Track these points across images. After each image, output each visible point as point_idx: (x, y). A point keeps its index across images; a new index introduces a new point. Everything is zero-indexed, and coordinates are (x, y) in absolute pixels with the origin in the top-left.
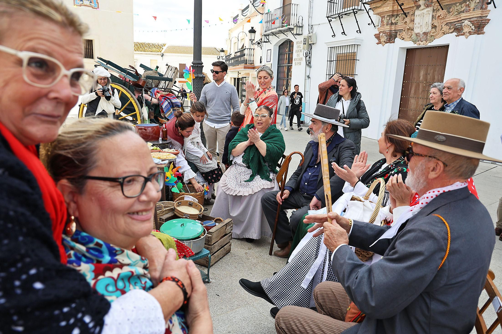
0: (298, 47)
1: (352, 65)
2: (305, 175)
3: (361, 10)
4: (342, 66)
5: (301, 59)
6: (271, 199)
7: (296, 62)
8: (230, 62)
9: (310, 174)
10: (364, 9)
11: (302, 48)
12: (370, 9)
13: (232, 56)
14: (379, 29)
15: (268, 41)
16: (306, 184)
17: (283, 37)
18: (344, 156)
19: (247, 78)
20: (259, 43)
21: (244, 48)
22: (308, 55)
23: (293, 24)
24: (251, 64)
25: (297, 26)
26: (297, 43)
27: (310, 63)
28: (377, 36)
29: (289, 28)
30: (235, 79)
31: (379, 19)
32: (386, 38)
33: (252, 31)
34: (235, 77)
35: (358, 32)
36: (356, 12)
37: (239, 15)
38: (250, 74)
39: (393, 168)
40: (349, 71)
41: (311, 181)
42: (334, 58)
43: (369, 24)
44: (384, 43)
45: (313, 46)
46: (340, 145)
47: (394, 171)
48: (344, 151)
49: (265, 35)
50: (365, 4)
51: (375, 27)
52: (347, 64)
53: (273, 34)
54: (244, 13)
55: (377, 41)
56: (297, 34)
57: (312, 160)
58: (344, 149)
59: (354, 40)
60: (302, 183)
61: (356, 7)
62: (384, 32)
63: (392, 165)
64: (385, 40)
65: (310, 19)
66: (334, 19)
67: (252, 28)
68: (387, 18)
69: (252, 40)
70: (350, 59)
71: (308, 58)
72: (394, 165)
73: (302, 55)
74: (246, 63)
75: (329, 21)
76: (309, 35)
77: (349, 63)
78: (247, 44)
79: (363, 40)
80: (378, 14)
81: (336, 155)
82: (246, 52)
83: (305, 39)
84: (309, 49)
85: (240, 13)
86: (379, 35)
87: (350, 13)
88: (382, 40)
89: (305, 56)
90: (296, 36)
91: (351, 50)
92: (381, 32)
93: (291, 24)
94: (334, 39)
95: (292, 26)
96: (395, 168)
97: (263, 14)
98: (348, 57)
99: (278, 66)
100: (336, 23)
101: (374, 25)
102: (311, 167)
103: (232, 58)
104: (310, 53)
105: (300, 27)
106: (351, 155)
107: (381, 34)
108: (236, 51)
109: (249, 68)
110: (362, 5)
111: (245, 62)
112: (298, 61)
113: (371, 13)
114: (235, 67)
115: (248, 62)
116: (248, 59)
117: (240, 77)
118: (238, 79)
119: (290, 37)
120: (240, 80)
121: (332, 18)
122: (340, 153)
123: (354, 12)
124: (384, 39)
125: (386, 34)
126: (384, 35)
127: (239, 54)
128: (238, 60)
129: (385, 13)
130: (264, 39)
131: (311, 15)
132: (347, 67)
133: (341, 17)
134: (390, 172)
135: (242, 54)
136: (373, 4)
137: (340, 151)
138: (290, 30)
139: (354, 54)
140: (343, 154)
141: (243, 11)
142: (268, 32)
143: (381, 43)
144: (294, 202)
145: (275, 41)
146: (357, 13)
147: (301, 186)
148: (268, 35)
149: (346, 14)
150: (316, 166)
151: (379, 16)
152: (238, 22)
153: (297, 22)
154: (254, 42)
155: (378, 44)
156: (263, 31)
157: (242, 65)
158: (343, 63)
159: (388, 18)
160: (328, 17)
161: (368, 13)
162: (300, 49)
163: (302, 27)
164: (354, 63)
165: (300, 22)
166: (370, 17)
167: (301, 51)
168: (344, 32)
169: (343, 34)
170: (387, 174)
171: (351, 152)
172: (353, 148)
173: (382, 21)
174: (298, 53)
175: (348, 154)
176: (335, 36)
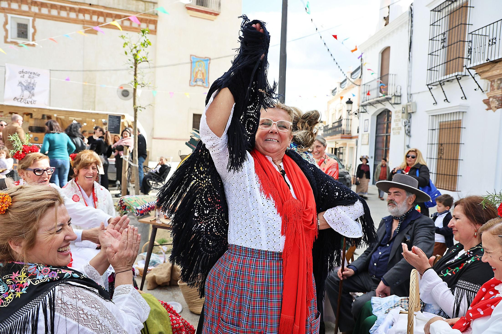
0: (397, 116)
1: (457, 133)
2: (375, 254)
3: (465, 75)
4: (446, 134)
5: (400, 128)
6: (334, 279)
7: (395, 131)
8: (328, 133)
9: (380, 253)
10: (469, 74)
11: (400, 117)
12: (476, 74)
13: (330, 126)
14: (489, 94)
15: (365, 111)
16: (375, 264)
17: (380, 107)
18: (418, 235)
19: (344, 148)
20: (356, 114)
21: (342, 118)
22: (408, 124)
23: (391, 94)
24: (349, 134)
25: (395, 95)
26: (396, 112)
27: (409, 132)
28: (487, 102)
29: (387, 98)
30: (332, 149)
31: (488, 84)
32: (497, 103)
33: (350, 102)
34: (332, 147)
35: (463, 98)
36: (459, 78)
37: (337, 88)
38: (348, 143)
39: (470, 256)
40: (453, 140)
41: (381, 261)
42: (437, 126)
43: (475, 90)
44: (495, 109)
45: (413, 115)
46: (416, 222)
47: (470, 261)
48: (420, 229)
49: (362, 106)
50: (469, 70)
51: (483, 92)
52: (451, 133)
53: (370, 104)
54: (342, 85)
55: (486, 107)
56: (395, 104)
57: (385, 237)
58: (420, 227)
59: (458, 107)
60: (371, 263)
61: (460, 73)
62: (494, 97)
63: (469, 252)
64: (497, 105)
65: (409, 88)
66: (435, 87)
67: (350, 99)
68: (497, 81)
69: (349, 111)
70: (454, 127)
71: (407, 127)
72: (472, 252)
73: (401, 124)
74: (344, 134)
75: (430, 89)
76: (408, 104)
77: (454, 131)
78: (345, 115)
79: (469, 107)
80: (486, 78)
81: (411, 233)
82: (344, 122)
83: (404, 109)
84: (409, 118)
85: (338, 86)
86: (488, 101)
87: (453, 80)
88: (493, 105)
89: (404, 125)
90: (395, 106)
91: (455, 118)
92: (490, 97)
93: (388, 94)
94: (435, 107)
95: (389, 96)
96: (472, 257)
97: (359, 86)
98: (452, 125)
99: (376, 136)
100: (437, 91)
101: (482, 90)
102: (383, 246)
103: (330, 129)
104: (409, 122)
105: (398, 96)
106: (428, 234)
107: (491, 99)
108: (334, 122)
109: (346, 138)
110: (467, 70)
111: (343, 132)
112: (397, 131)
113: (478, 78)
114: (332, 137)
115: (345, 132)
116: (345, 130)
117: (337, 147)
118: (336, 149)
119: (388, 106)
120: (337, 150)
121: (433, 86)
122: (415, 231)
123: (457, 79)
124: (495, 103)
125: (497, 99)
126: (494, 100)
127: (336, 124)
128: (336, 130)
129: (495, 76)
130: (361, 109)
131: (410, 84)
132: (451, 135)
133: (442, 84)
134: (466, 261)
135: (340, 124)
136: (479, 69)
137: (415, 228)
138: (388, 99)
139: (459, 122)
140: (417, 232)
141: (341, 83)
142: (365, 103)
143: (491, 109)
144: (362, 285)
145: (373, 111)
146: (461, 79)
147: (369, 267)
148: (366, 105)
149: (448, 81)
150: (388, 245)
151: (488, 81)
152: (336, 94)
153: (395, 91)
154: (350, 112)
155: (487, 110)
156: (361, 102)
157: (339, 135)
158: (446, 132)
159: (499, 82)
160: (428, 85)
161: (474, 78)
162: (399, 118)
163: (400, 96)
164: (459, 132)
165: (399, 91)
166: (476, 82)
167: (399, 120)
168: (447, 100)
169: (446, 101)
170: (462, 263)
171: (429, 231)
172: (431, 226)
173: (492, 86)
174: (397, 123)
175: (424, 233)
176: (436, 103)
